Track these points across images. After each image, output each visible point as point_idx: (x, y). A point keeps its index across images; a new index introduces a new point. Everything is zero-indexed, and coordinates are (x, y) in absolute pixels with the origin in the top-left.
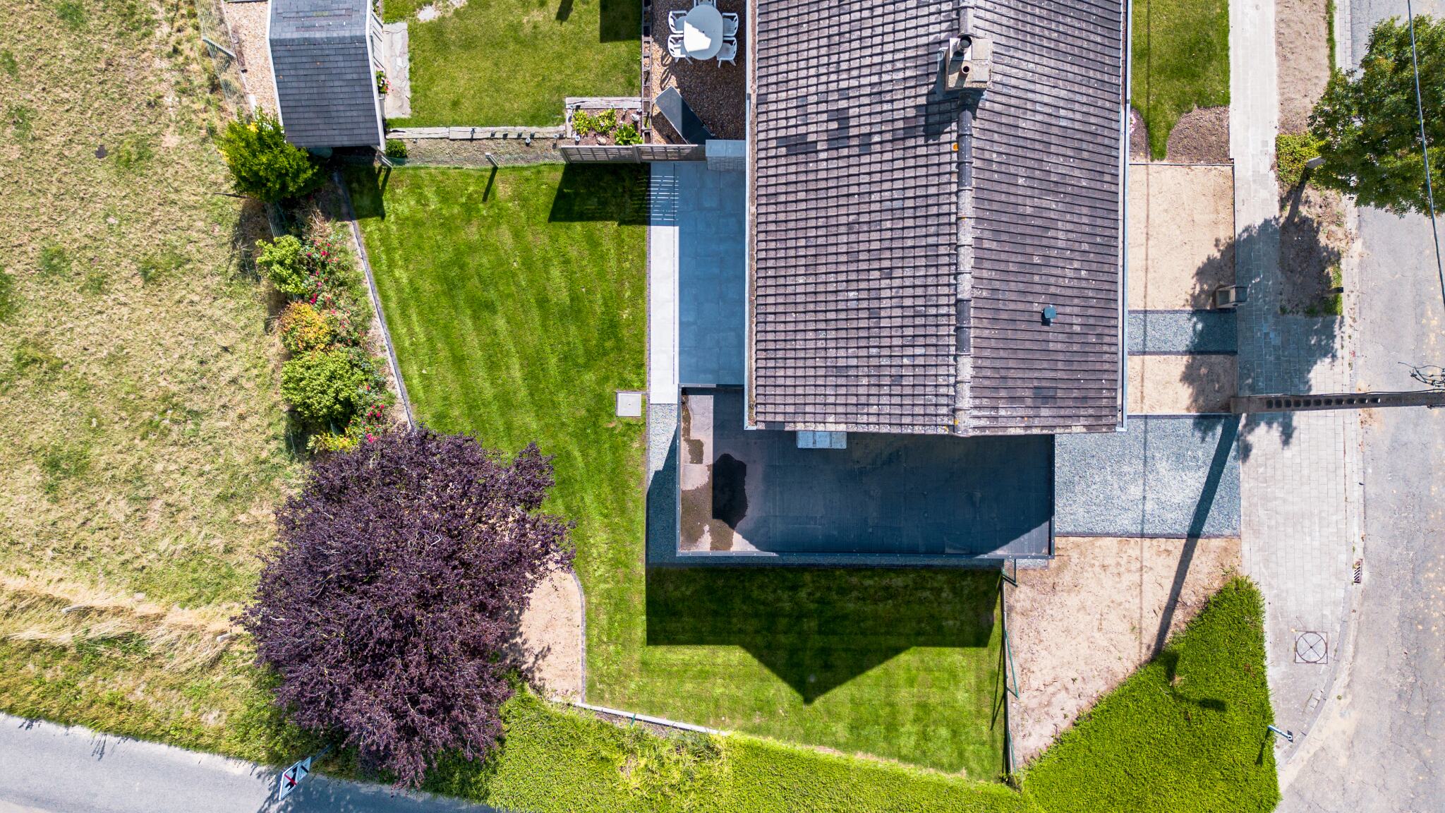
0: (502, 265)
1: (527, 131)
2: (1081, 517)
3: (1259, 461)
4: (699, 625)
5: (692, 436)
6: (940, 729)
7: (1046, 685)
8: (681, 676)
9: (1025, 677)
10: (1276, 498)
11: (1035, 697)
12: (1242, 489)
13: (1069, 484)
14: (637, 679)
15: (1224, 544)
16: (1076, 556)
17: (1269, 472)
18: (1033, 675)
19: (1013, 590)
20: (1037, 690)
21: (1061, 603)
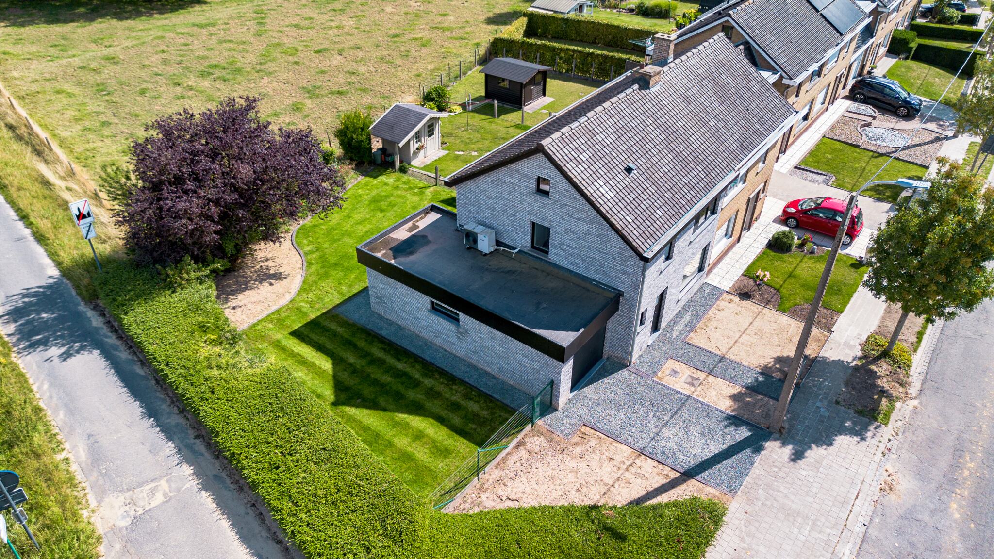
2: (615, 426)
3: (777, 464)
4: (329, 343)
5: (418, 224)
6: (407, 474)
7: (508, 498)
8: (289, 356)
9: (497, 485)
10: (779, 491)
11: (494, 500)
12: (752, 471)
13: (619, 406)
14: (266, 344)
15: (717, 494)
16: (594, 442)
17: (781, 474)
18: (504, 487)
19: (533, 436)
20: (499, 497)
21: (561, 460)
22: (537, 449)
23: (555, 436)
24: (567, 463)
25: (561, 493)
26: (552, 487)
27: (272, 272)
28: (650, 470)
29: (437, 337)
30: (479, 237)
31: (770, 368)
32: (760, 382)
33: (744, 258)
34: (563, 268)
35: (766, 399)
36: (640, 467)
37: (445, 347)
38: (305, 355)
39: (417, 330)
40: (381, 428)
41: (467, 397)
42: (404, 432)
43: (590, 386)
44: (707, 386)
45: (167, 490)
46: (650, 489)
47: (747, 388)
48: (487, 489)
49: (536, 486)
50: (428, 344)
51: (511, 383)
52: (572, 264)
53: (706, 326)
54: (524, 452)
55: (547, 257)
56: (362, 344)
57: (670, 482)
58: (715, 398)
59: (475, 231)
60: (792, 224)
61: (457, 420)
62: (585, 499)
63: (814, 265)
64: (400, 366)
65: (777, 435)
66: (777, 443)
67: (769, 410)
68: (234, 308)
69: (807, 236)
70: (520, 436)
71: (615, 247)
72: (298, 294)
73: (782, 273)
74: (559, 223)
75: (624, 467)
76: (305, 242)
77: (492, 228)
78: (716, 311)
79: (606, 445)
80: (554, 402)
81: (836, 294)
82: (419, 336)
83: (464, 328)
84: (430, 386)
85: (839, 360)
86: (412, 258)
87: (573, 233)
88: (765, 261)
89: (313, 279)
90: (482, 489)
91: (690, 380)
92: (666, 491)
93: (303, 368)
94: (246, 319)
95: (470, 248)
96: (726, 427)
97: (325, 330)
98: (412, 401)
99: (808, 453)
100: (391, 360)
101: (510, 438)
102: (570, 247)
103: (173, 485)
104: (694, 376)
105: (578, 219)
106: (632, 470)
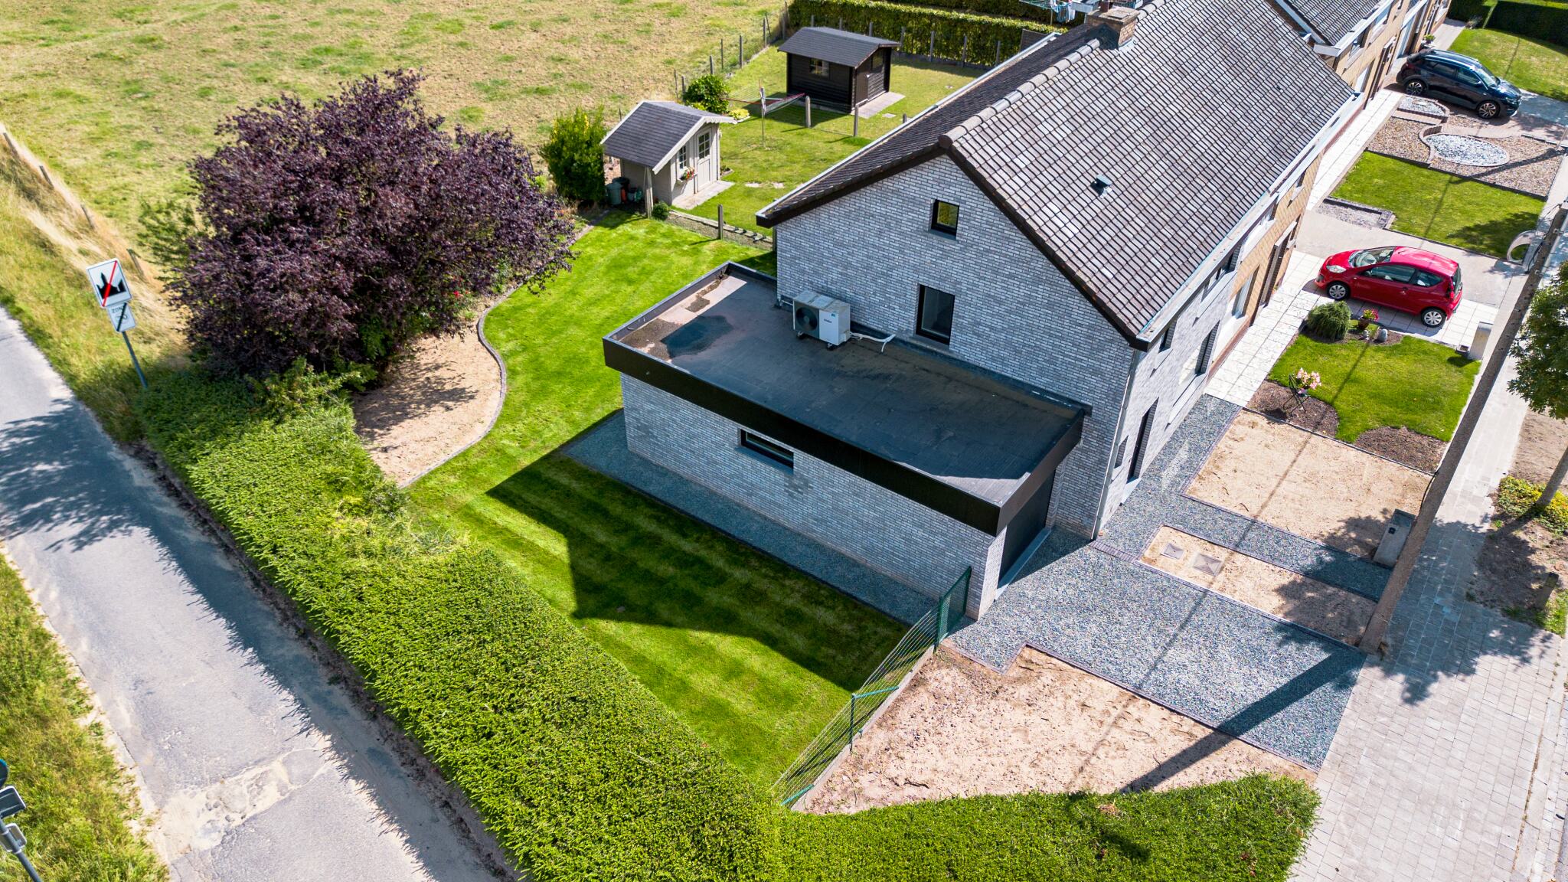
2: (1083, 646)
3: (1383, 709)
4: (557, 509)
5: (706, 297)
6: (721, 740)
7: (908, 782)
8: (490, 533)
9: (885, 757)
10: (1396, 759)
11: (883, 786)
12: (1342, 723)
13: (1085, 610)
14: (447, 513)
15: (1286, 767)
16: (1050, 677)
17: (1395, 727)
18: (898, 762)
19: (939, 667)
20: (892, 780)
21: (996, 711)
22: (949, 690)
23: (978, 667)
24: (1007, 715)
25: (1003, 770)
26: (985, 760)
27: (448, 387)
28: (1158, 725)
29: (751, 495)
30: (823, 316)
31: (1340, 538)
32: (1327, 564)
33: (1264, 351)
34: (976, 368)
35: (1342, 593)
36: (1138, 721)
37: (763, 512)
38: (519, 531)
39: (713, 485)
40: (665, 658)
41: (812, 599)
42: (708, 664)
43: (1029, 577)
44: (1235, 573)
45: (285, 779)
46: (1163, 760)
47: (1306, 574)
48: (867, 767)
49: (955, 759)
50: (733, 508)
51: (889, 574)
52: (993, 359)
53: (1218, 467)
54: (926, 696)
55: (947, 350)
56: (617, 509)
57: (1196, 744)
58: (1252, 594)
59: (814, 304)
60: (1337, 293)
61: (799, 642)
62: (1048, 781)
63: (1387, 361)
64: (687, 546)
65: (1376, 658)
66: (1376, 671)
67: (1352, 613)
68: (385, 450)
69: (1368, 312)
70: (917, 667)
71: (1081, 325)
72: (497, 425)
73: (1335, 377)
74: (974, 285)
75: (1110, 720)
76: (502, 335)
77: (845, 300)
78: (1231, 442)
79: (1072, 682)
80: (969, 607)
81: (1434, 410)
82: (715, 494)
83: (802, 478)
84: (744, 581)
85: (1458, 523)
86: (703, 355)
87: (1000, 303)
88: (1301, 355)
89: (523, 398)
90: (858, 764)
91: (1202, 563)
92: (1192, 762)
93: (517, 553)
94: (408, 469)
95: (803, 337)
96: (1280, 645)
97: (551, 485)
98: (717, 608)
99: (1433, 688)
100: (671, 538)
101: (898, 671)
102: (992, 328)
103: (295, 770)
104: (1210, 555)
105: (1011, 276)
106: (1127, 725)
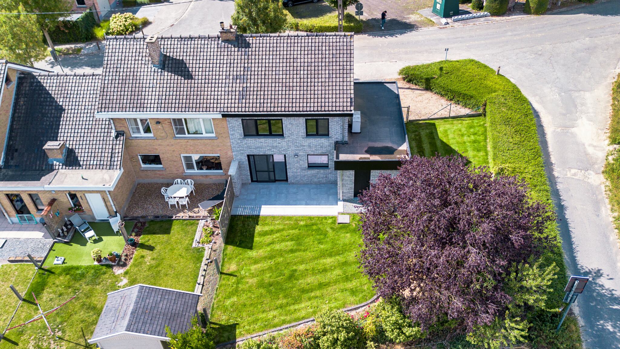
0: (271, 268)
1: (204, 261)
45: (568, 172)
103: (565, 172)
